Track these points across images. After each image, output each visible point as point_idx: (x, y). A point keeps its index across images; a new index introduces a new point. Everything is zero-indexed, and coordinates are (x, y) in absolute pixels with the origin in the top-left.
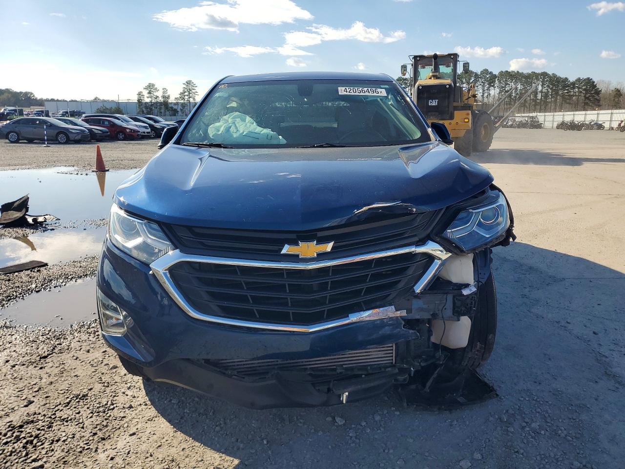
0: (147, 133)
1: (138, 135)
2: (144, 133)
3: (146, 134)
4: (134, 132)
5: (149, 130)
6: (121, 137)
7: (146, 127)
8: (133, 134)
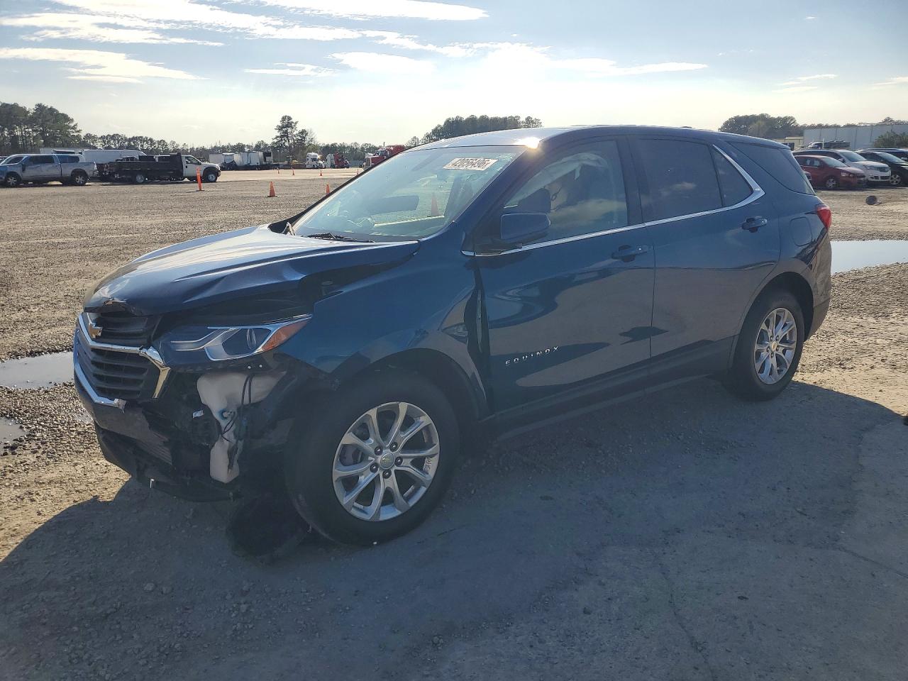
0: (882, 178)
1: (860, 182)
2: (876, 177)
3: (880, 180)
4: (854, 177)
5: (888, 173)
6: (831, 185)
7: (882, 169)
8: (852, 180)
